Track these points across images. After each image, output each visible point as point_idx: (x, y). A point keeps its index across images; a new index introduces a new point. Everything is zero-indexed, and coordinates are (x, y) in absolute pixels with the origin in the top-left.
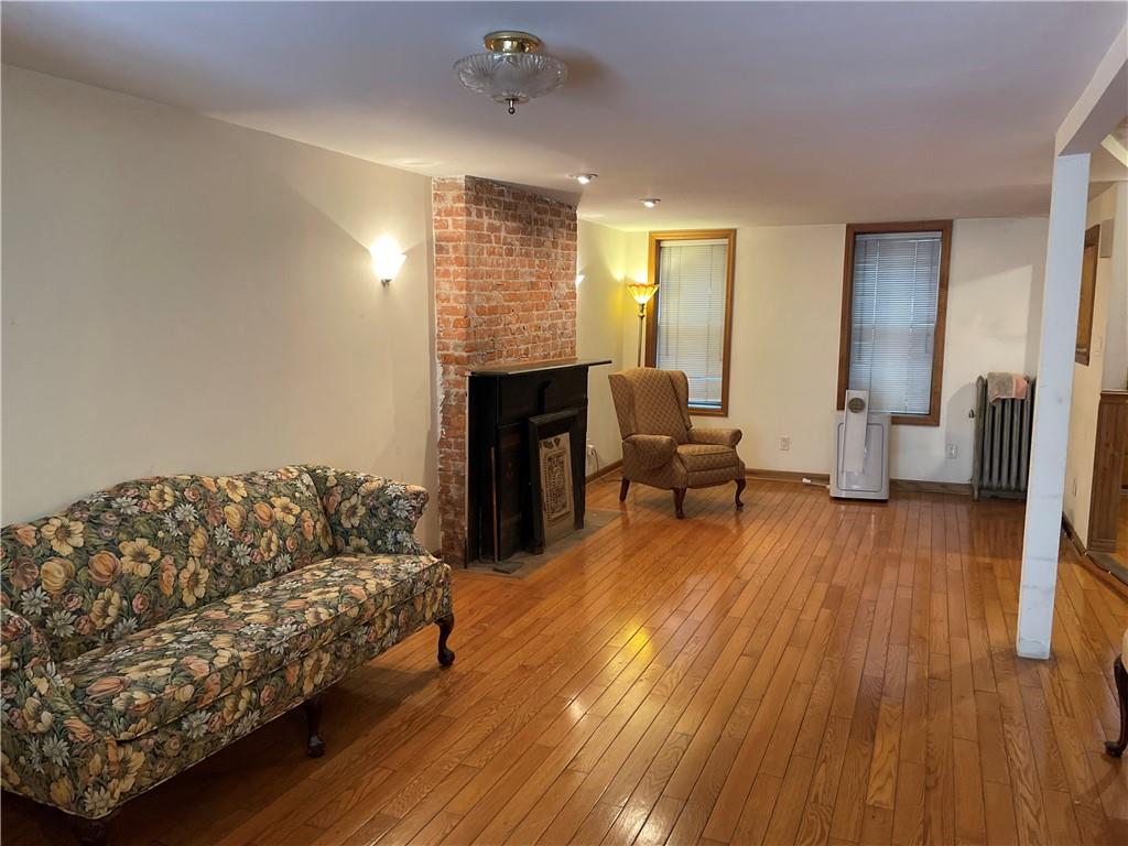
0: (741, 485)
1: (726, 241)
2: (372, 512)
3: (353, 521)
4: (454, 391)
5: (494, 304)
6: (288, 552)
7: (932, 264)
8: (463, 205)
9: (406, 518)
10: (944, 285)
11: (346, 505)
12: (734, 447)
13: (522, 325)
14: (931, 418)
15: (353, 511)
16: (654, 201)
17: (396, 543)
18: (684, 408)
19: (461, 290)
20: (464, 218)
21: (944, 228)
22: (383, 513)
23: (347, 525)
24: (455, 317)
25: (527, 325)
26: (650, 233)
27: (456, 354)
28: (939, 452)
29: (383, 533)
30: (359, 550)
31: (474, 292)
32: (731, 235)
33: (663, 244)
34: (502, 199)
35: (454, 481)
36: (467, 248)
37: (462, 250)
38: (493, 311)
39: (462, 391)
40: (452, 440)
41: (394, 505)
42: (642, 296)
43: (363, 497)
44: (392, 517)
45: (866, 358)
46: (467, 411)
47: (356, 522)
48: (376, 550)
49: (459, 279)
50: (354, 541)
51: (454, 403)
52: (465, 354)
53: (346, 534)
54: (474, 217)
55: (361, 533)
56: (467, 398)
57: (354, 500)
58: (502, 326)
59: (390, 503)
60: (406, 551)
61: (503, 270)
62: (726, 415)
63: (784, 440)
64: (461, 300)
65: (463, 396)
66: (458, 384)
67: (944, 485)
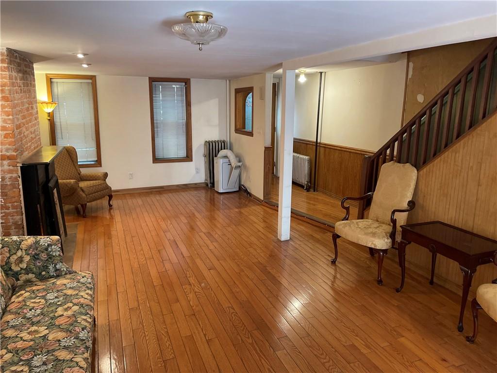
0: (111, 197)
1: (90, 81)
2: (35, 257)
3: (21, 266)
4: (8, 176)
5: (20, 122)
7: (182, 96)
8: (6, 65)
9: (59, 255)
11: (14, 258)
12: (105, 180)
14: (188, 158)
15: (21, 259)
16: (88, 65)
17: (57, 270)
18: (76, 164)
19: (8, 116)
20: (7, 73)
21: (187, 82)
22: (44, 256)
23: (15, 268)
24: (5, 132)
25: (29, 132)
26: (46, 74)
27: (8, 154)
28: (194, 171)
29: (45, 268)
30: (29, 282)
31: (14, 116)
32: (93, 78)
33: (53, 80)
34: (16, 60)
36: (10, 91)
37: (7, 92)
38: (20, 126)
39: (14, 175)
40: (10, 205)
41: (50, 250)
42: (49, 108)
43: (26, 250)
44: (50, 257)
45: (160, 134)
46: (21, 187)
47: (24, 265)
48: (43, 279)
49: (7, 110)
50: (23, 277)
51: (9, 183)
52: (15, 154)
53: (16, 275)
54: (10, 73)
55: (28, 271)
56: (20, 180)
57: (19, 253)
58: (22, 135)
59: (46, 249)
60: (63, 273)
61: (20, 102)
62: (101, 166)
63: (131, 174)
64: (9, 122)
65: (16, 179)
66: (10, 172)
67: (196, 184)
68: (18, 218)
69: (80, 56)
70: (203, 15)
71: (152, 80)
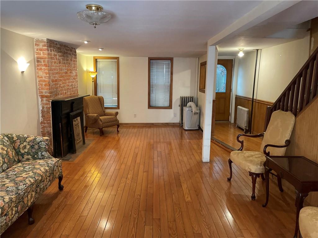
0: (118, 126)
1: (116, 60)
2: (32, 147)
4: (46, 106)
5: (56, 78)
6: (6, 163)
7: (169, 68)
8: (46, 48)
9: (45, 147)
10: (172, 74)
11: (22, 146)
12: (116, 116)
13: (64, 85)
14: (170, 107)
15: (25, 147)
16: (102, 49)
17: (42, 155)
18: (103, 107)
19: (47, 74)
20: (47, 52)
21: (171, 60)
22: (36, 147)
23: (22, 152)
24: (45, 83)
25: (65, 85)
26: (94, 57)
27: (46, 95)
28: (172, 115)
29: (37, 153)
30: (28, 160)
31: (51, 75)
32: (117, 58)
33: (98, 60)
34: (57, 46)
35: (47, 134)
36: (48, 61)
37: (47, 62)
38: (56, 81)
39: (48, 106)
40: (46, 122)
41: (40, 144)
42: (93, 75)
43: (28, 142)
44: (40, 148)
45: (154, 92)
46: (51, 112)
47: (26, 150)
48: (34, 159)
49: (46, 71)
50: (26, 157)
51: (45, 110)
52: (49, 95)
53: (23, 155)
54: (49, 52)
55: (28, 154)
56: (51, 109)
57: (25, 144)
58: (59, 85)
59: (39, 143)
60: (46, 158)
61: (59, 68)
62: (119, 109)
63: (135, 115)
64: (47, 78)
65: (49, 108)
66: (47, 104)
67: (174, 123)
68: (49, 129)
69: (86, 42)
70: (95, 7)
71: (150, 59)
